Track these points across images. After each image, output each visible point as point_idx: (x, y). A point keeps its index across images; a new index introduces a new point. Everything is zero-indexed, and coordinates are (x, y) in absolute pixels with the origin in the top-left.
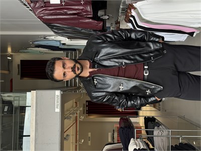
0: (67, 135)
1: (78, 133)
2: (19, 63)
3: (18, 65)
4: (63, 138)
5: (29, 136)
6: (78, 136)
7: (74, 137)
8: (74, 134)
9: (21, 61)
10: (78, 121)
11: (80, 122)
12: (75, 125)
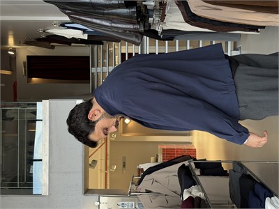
0: (94, 161)
1: (108, 157)
2: (25, 60)
3: (24, 63)
4: (88, 165)
5: (41, 160)
6: (108, 161)
7: (104, 162)
8: (104, 158)
9: (28, 57)
10: (108, 141)
11: (111, 141)
12: (104, 145)
